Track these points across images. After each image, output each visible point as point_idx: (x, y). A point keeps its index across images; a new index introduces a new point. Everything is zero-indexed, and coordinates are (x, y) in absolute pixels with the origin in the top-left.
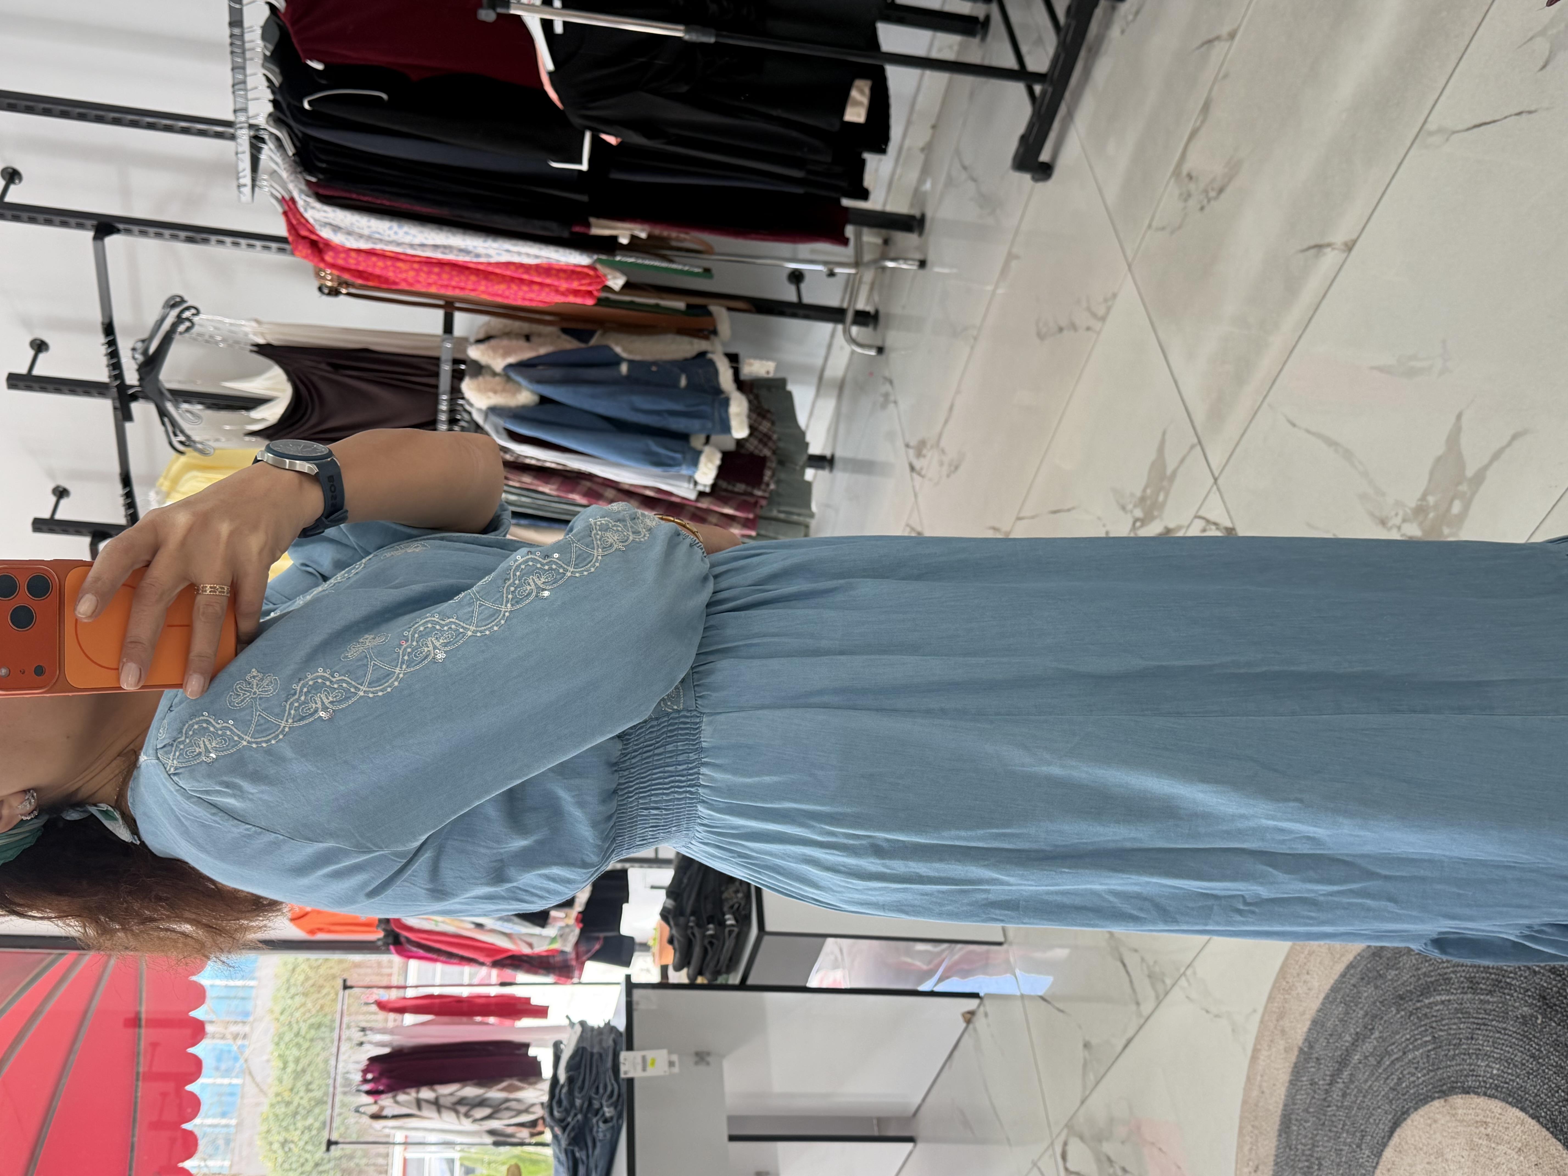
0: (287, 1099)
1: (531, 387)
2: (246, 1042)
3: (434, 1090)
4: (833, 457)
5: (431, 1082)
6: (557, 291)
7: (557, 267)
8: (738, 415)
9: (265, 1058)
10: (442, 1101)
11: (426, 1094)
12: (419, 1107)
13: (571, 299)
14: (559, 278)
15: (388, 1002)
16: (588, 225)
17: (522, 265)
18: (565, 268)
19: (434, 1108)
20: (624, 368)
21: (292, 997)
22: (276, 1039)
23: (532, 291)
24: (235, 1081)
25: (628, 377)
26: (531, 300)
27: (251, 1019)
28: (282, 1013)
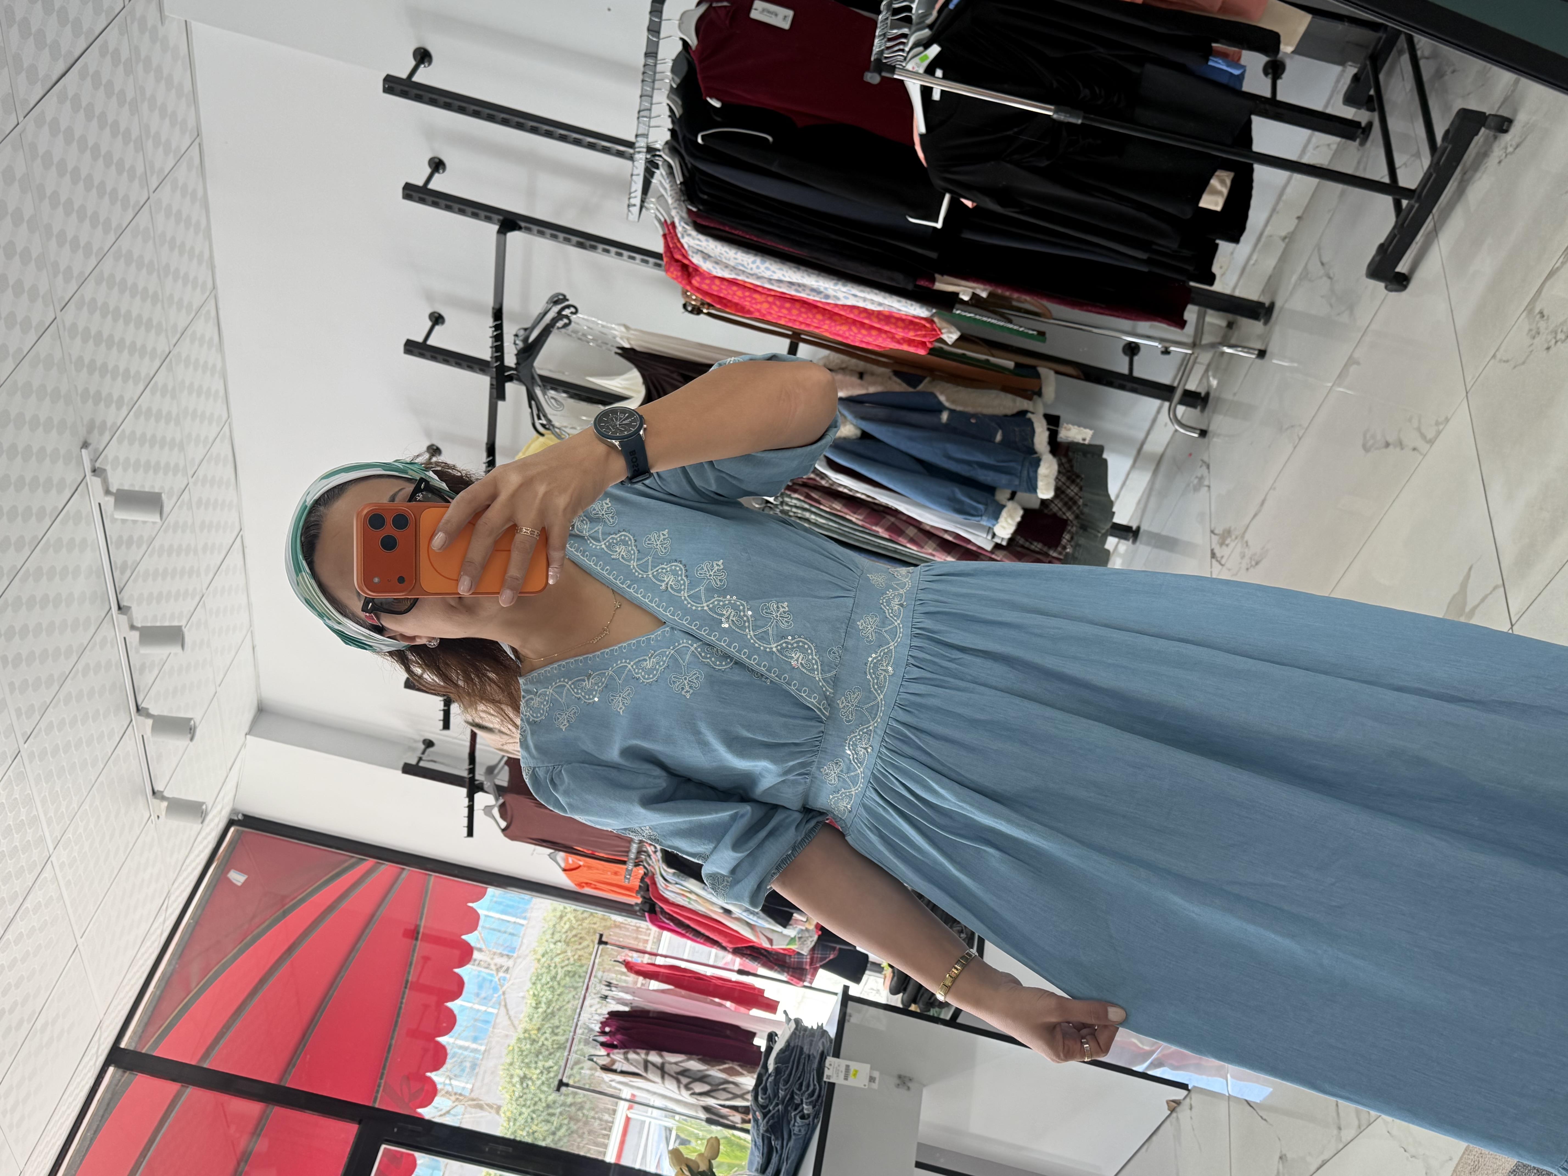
0: (534, 1037)
1: (854, 421)
2: (508, 976)
3: (661, 1056)
4: (1138, 529)
5: (660, 1048)
6: (893, 339)
7: (898, 313)
8: (1046, 476)
9: (521, 994)
10: (667, 1067)
11: (654, 1057)
12: (646, 1069)
13: (906, 348)
14: (897, 327)
15: (636, 964)
16: (933, 280)
17: (865, 310)
18: (904, 314)
19: (659, 1072)
20: (945, 416)
21: (555, 943)
22: (534, 978)
23: (870, 335)
24: (490, 1010)
25: (947, 425)
26: (868, 342)
27: (515, 955)
28: (543, 956)
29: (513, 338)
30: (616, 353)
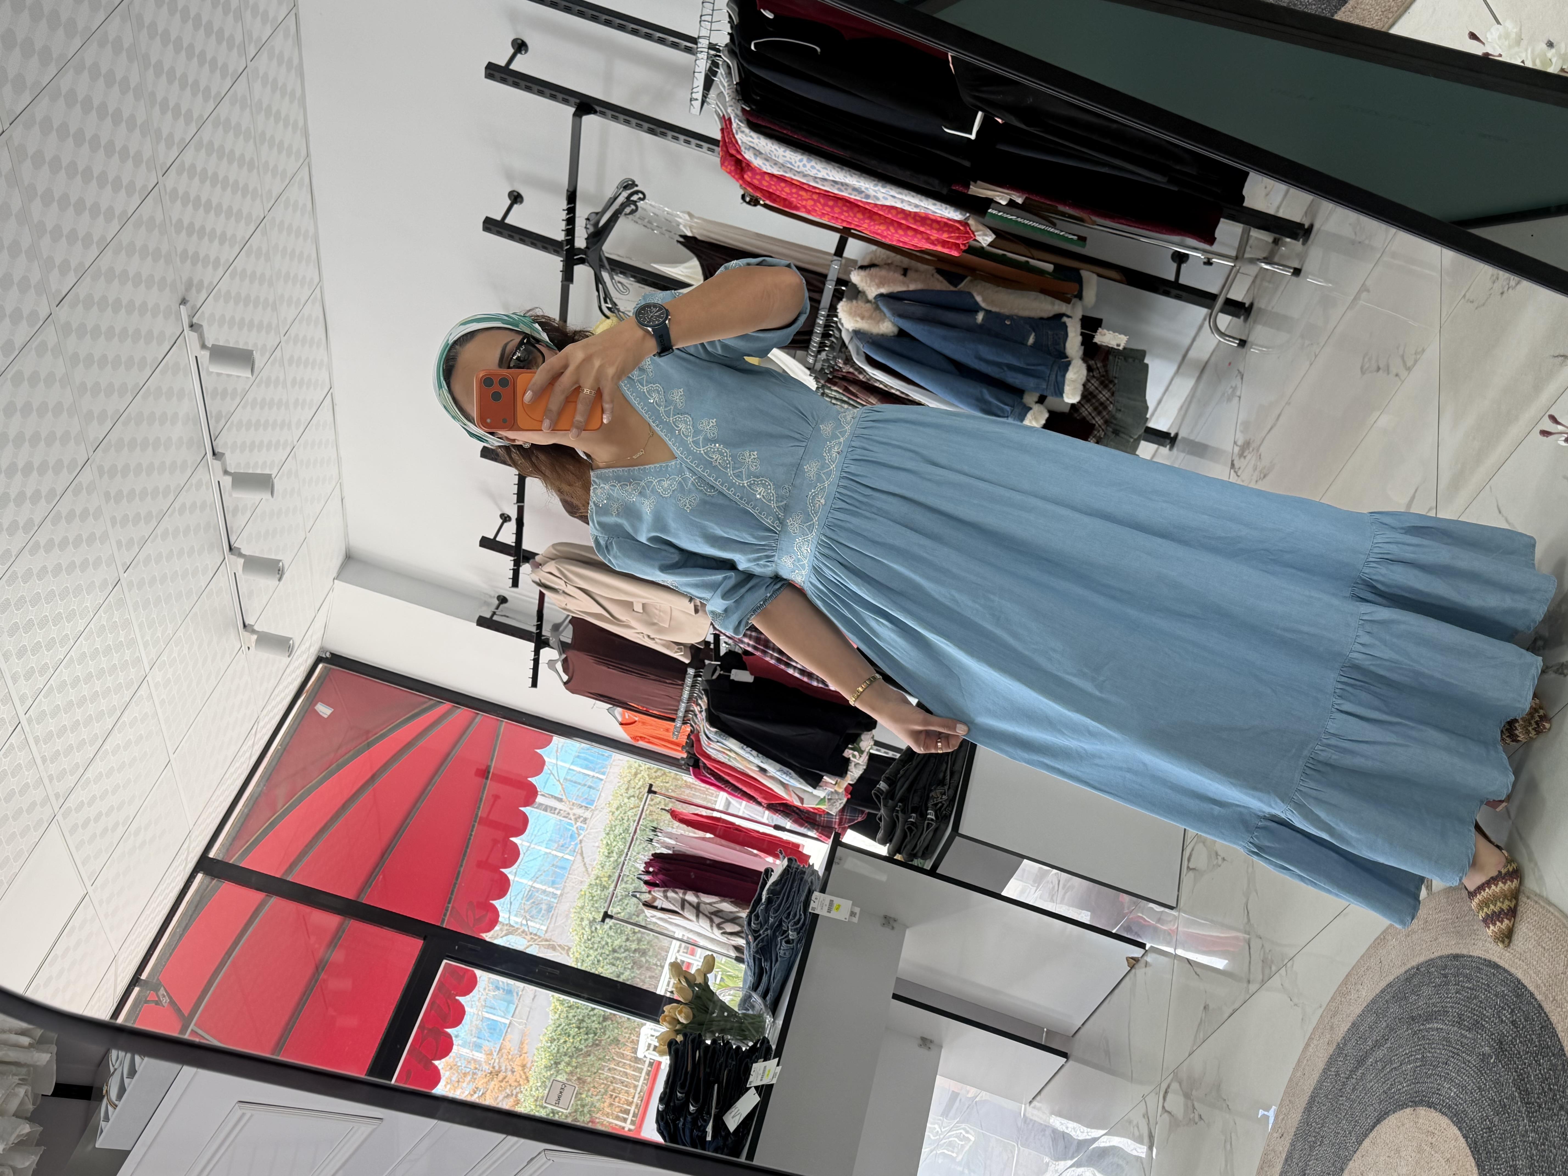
1: (892, 319)
2: (585, 826)
3: (698, 897)
4: (1177, 435)
5: (697, 889)
6: (928, 239)
7: (933, 218)
8: (1073, 381)
9: (595, 844)
10: (702, 907)
11: (691, 897)
12: (683, 908)
13: (939, 248)
14: (932, 228)
15: (681, 813)
16: (968, 187)
17: (903, 211)
18: (939, 219)
19: (695, 911)
20: (980, 317)
21: (629, 798)
22: (608, 830)
23: (906, 235)
25: (981, 326)
26: (904, 243)
27: (593, 807)
28: (617, 809)
29: (584, 221)
30: (678, 241)
